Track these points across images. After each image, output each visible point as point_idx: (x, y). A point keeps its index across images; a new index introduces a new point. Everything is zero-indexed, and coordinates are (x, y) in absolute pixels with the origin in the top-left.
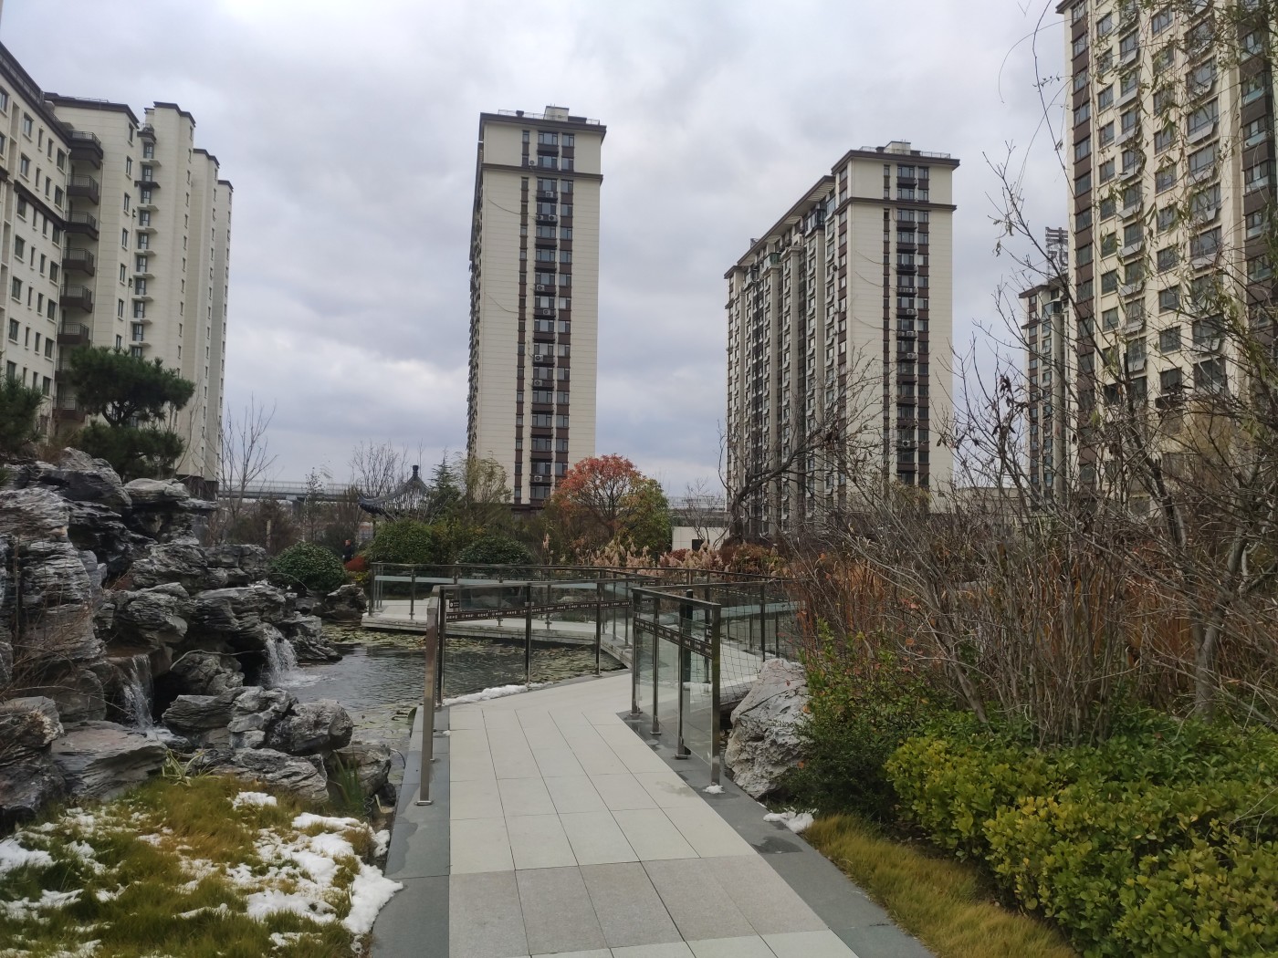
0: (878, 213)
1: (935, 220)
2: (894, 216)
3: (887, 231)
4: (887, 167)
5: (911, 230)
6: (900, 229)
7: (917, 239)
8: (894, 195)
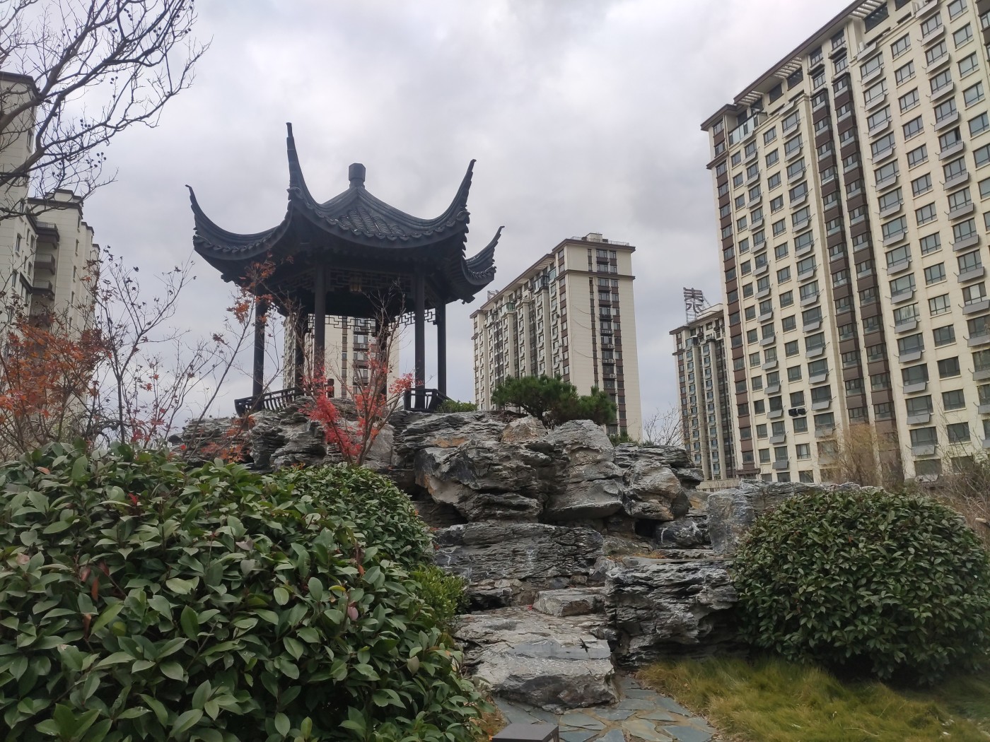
0: (586, 280)
1: (622, 285)
2: (596, 282)
3: (592, 292)
4: (590, 250)
5: (608, 292)
6: (600, 291)
7: (611, 297)
8: (595, 268)
